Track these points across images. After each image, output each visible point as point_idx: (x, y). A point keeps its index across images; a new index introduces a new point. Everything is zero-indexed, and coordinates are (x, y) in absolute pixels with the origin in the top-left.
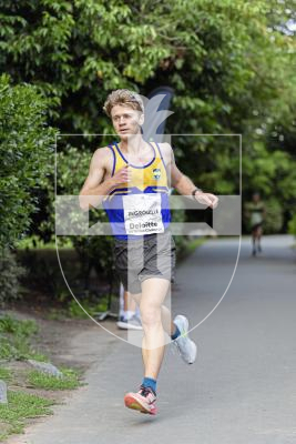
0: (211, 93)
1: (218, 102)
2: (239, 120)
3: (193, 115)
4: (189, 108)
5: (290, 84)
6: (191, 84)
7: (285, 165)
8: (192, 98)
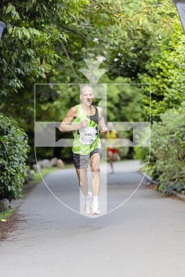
0: (47, 23)
1: (55, 31)
2: (79, 49)
3: (30, 45)
4: (25, 38)
5: (126, 9)
6: (26, 14)
7: (129, 91)
8: (27, 28)
